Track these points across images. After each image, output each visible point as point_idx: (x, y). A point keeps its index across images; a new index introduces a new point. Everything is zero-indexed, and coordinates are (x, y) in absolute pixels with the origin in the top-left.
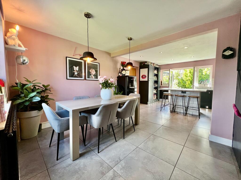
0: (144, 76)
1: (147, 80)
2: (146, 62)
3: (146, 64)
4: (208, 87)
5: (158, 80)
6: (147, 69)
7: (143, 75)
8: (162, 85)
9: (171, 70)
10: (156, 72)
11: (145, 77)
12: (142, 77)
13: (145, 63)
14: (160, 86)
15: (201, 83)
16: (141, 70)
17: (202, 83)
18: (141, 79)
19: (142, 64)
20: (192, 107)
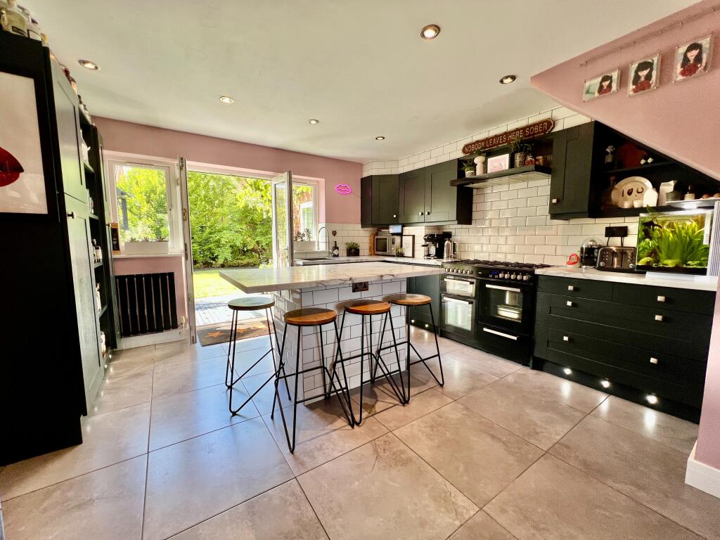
8: (115, 248)
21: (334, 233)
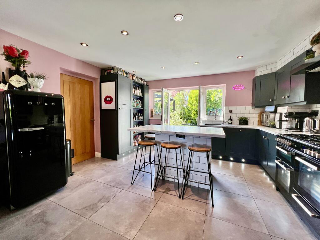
0: (109, 99)
1: (115, 108)
2: (113, 68)
3: (112, 72)
4: (220, 121)
5: (144, 108)
6: (114, 83)
7: (107, 97)
8: (152, 116)
9: (164, 89)
10: (138, 92)
11: (112, 99)
12: (105, 100)
13: (111, 70)
14: (149, 119)
15: (210, 114)
16: (102, 84)
17: (212, 115)
18: (105, 106)
19: (106, 73)
20: (198, 170)
21: (231, 112)
